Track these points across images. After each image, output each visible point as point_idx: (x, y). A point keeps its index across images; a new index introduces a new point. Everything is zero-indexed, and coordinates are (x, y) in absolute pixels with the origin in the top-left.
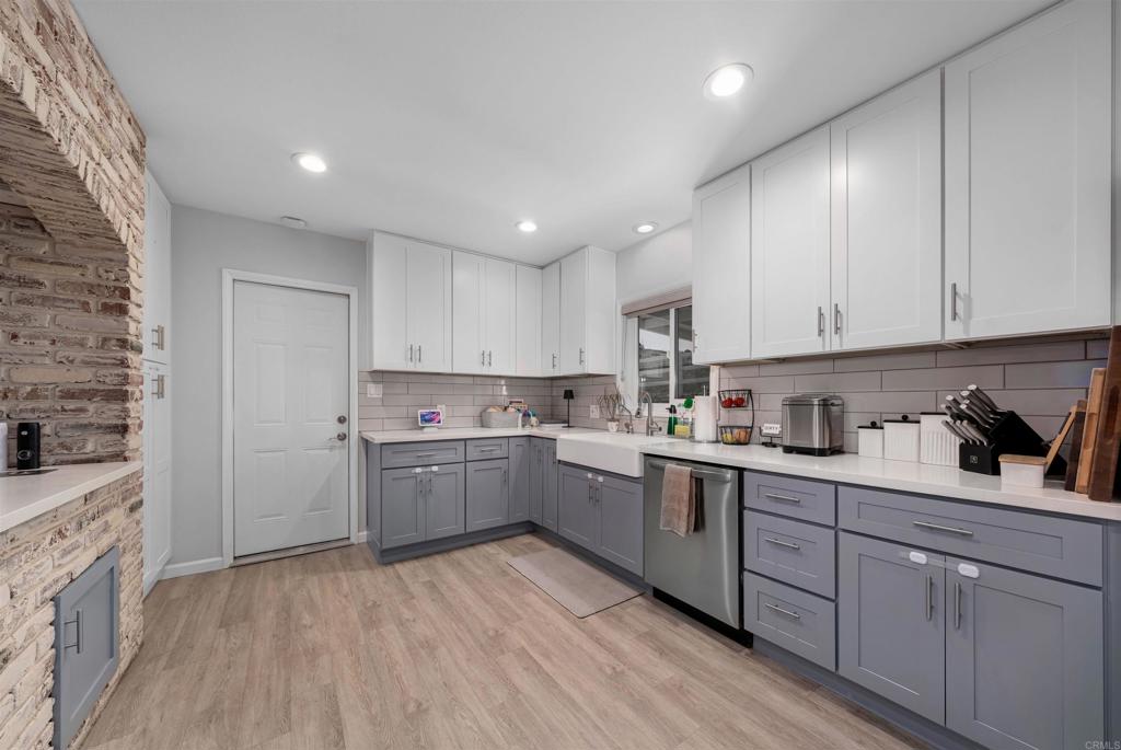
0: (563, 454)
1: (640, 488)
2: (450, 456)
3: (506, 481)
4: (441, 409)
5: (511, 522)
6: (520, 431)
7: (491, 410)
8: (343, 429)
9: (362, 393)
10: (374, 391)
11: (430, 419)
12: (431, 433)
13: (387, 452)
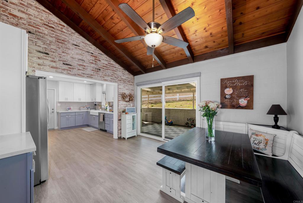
0: (91, 114)
1: (98, 117)
2: (73, 114)
3: (83, 118)
4: (72, 107)
5: (84, 124)
6: (86, 111)
7: (81, 107)
8: (53, 111)
9: (57, 105)
10: (59, 105)
11: (70, 109)
12: (69, 111)
13: (61, 114)
